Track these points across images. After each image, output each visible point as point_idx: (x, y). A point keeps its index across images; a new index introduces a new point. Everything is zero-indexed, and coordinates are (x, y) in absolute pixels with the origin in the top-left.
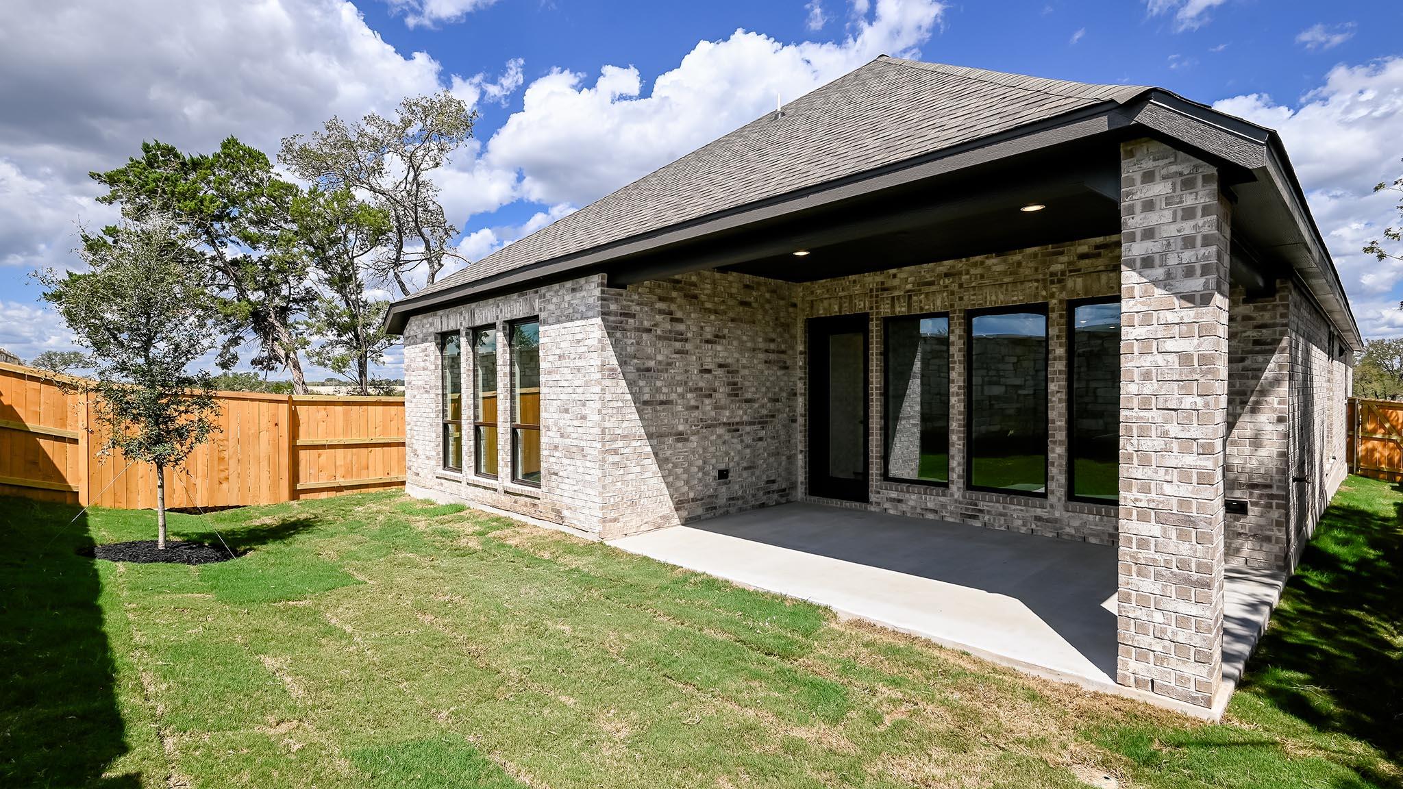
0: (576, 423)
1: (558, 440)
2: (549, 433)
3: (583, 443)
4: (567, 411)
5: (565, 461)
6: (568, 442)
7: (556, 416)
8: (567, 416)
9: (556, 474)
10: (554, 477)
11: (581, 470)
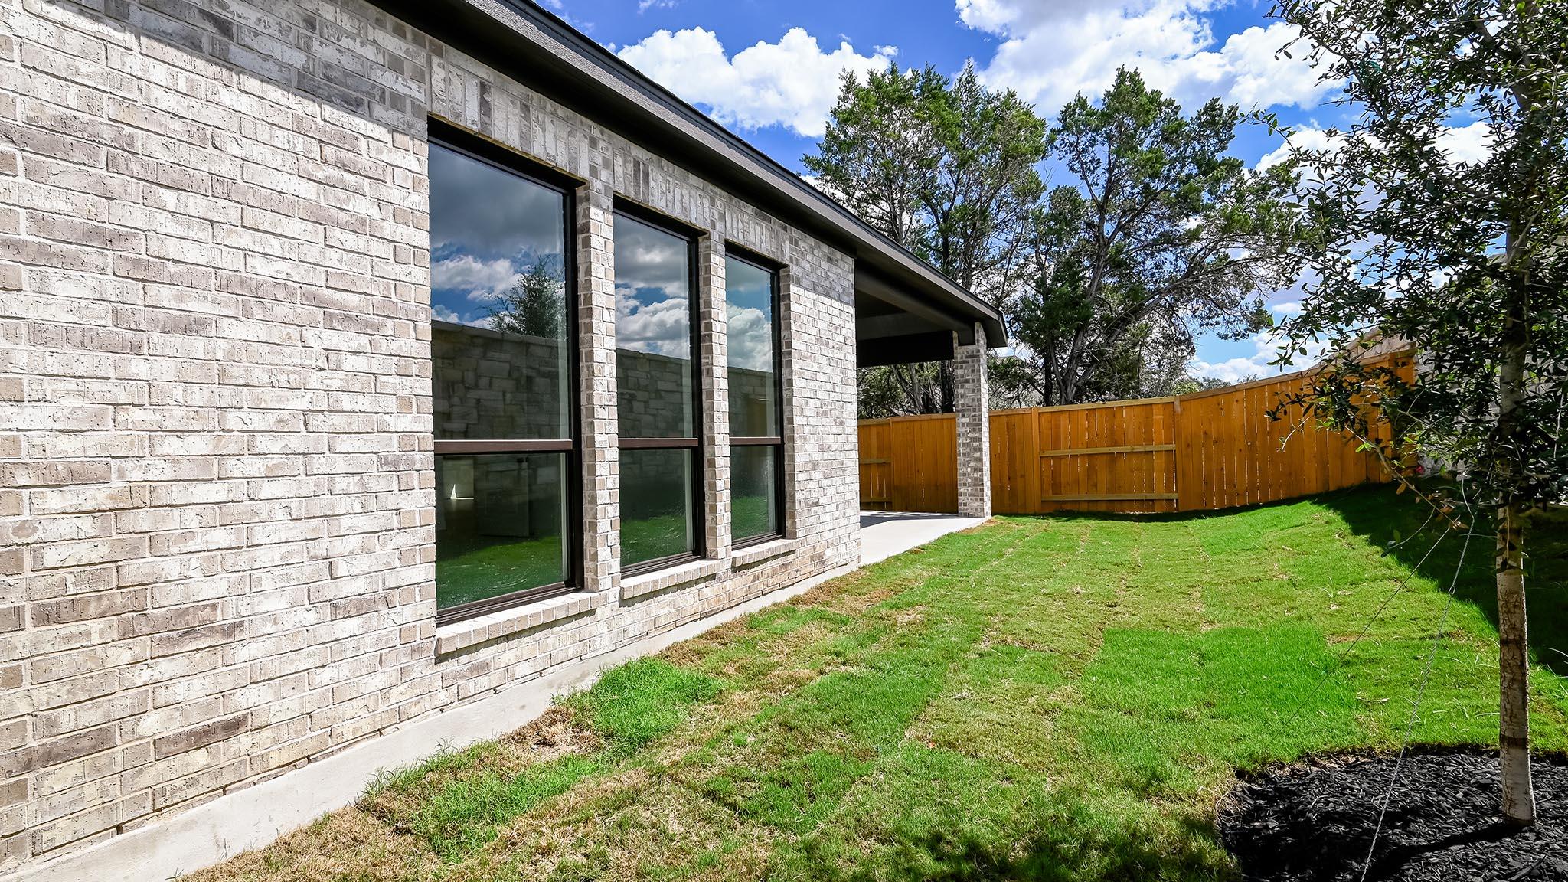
0: (835, 430)
1: (817, 456)
2: (807, 447)
3: (842, 455)
4: (825, 414)
5: (825, 482)
6: (827, 455)
7: (813, 421)
8: (827, 421)
9: (815, 504)
10: (813, 509)
11: (841, 489)
